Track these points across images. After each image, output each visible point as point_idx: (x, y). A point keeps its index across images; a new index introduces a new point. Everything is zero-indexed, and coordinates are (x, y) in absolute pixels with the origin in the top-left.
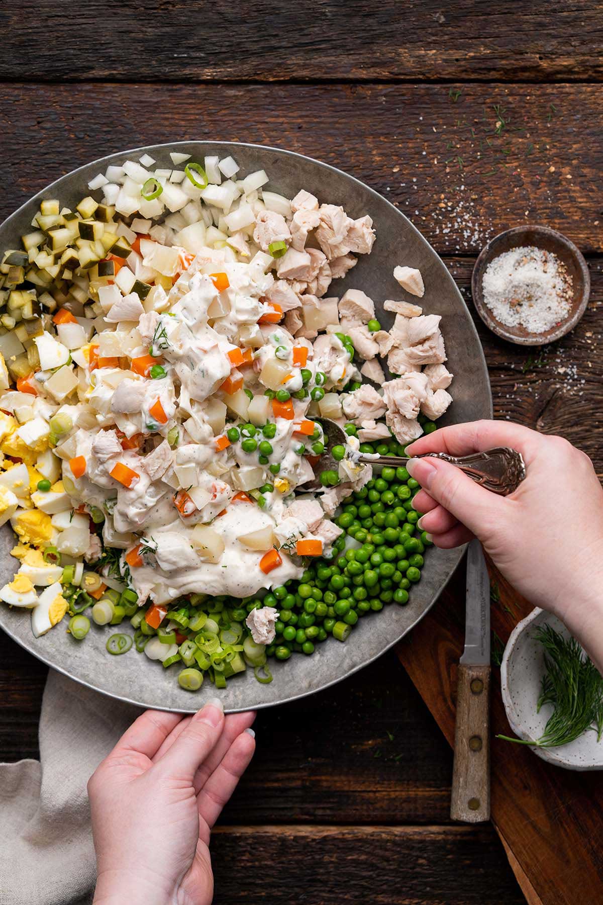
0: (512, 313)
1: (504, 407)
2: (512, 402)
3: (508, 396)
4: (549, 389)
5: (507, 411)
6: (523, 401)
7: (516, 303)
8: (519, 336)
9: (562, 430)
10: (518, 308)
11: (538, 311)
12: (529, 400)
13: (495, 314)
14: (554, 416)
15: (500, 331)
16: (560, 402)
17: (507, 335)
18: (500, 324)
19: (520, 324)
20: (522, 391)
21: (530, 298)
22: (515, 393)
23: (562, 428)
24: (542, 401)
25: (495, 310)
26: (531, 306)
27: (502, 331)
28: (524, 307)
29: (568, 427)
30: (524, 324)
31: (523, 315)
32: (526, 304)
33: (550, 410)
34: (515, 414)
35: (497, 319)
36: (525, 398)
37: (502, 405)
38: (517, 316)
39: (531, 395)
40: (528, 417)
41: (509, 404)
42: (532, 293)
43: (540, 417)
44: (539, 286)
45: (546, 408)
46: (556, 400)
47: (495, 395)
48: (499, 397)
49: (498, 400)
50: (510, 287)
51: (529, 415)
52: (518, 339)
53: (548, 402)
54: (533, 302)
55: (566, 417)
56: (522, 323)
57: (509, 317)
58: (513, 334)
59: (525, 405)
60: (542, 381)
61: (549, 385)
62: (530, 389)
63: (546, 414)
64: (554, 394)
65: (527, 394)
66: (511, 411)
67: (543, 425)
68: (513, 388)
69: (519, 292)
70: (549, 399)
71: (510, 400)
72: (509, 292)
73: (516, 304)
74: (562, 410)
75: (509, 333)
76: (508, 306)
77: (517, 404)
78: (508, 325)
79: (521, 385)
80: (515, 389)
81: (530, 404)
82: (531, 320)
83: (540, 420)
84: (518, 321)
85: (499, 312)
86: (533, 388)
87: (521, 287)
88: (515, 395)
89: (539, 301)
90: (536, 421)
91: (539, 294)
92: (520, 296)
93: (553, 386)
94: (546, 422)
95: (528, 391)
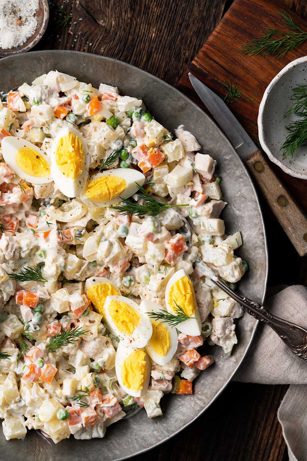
0: (27, 23)
1: (83, 45)
2: (81, 38)
3: (75, 40)
4: (79, 9)
5: (86, 44)
6: (81, 30)
7: (19, 21)
8: (43, 15)
9: (110, 8)
10: (23, 19)
11: (22, 4)
12: (83, 25)
13: (30, 36)
14: (99, 11)
15: (42, 31)
16: (89, 4)
17: (44, 24)
18: (37, 31)
19: (34, 15)
20: (75, 29)
21: (15, 12)
22: (75, 34)
23: (109, 8)
24: (86, 16)
25: (27, 36)
26: (20, 10)
27: (42, 29)
28: (21, 15)
29: (109, 3)
30: (34, 13)
31: (27, 15)
32: (19, 15)
33: (93, 13)
34: (89, 39)
35: (33, 33)
36: (80, 28)
37: (81, 46)
38: (29, 18)
39: (79, 23)
40: (94, 30)
41: (81, 41)
42: (10, 11)
43: (96, 22)
44: (4, 7)
45: (91, 16)
46: (88, 7)
47: (73, 49)
48: (74, 47)
49: (76, 48)
50: (9, 28)
51: (93, 29)
52: (46, 16)
53: (88, 12)
54: (16, 9)
55: (101, 3)
56: (33, 14)
57: (30, 25)
58: (43, 21)
59: (85, 30)
60: (71, 12)
61: (76, 9)
62: (75, 23)
63: (95, 16)
64: (83, 7)
65: (78, 26)
66: (87, 41)
67: (102, 21)
68: (71, 34)
69: (11, 21)
70: (85, 11)
71: (79, 40)
72: (12, 28)
73: (21, 22)
74: (96, 4)
75: (42, 23)
76: (23, 27)
77: (83, 35)
78: (36, 25)
79: (70, 28)
80: (72, 33)
81: (86, 26)
82: (30, 8)
83: (98, 22)
84: (32, 18)
85: (28, 33)
86: (75, 21)
87: (7, 20)
88: (76, 35)
89: (15, 5)
90: (99, 24)
91: (10, 6)
92: (14, 19)
93: (77, 6)
94: (101, 18)
95: (76, 25)
